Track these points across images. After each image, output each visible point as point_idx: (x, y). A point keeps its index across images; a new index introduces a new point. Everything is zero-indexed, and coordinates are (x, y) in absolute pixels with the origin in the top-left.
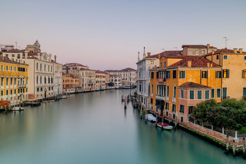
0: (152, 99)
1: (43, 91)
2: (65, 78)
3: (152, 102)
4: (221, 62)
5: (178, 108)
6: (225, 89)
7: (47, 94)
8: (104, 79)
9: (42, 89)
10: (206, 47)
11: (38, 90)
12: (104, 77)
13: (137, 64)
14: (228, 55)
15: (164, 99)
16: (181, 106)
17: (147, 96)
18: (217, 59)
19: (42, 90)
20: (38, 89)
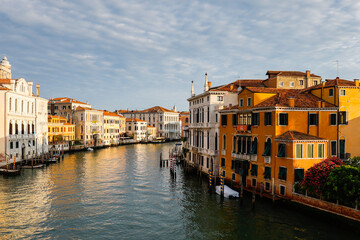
0: (223, 160)
1: (20, 148)
2: (52, 125)
3: (223, 164)
4: (336, 99)
5: (275, 172)
6: (343, 142)
7: (26, 153)
8: (116, 126)
9: (17, 143)
10: (305, 75)
11: (12, 147)
12: (117, 122)
13: (189, 100)
14: (347, 90)
15: (248, 158)
16: (281, 169)
17: (213, 154)
18: (331, 94)
19: (17, 147)
20: (12, 144)
